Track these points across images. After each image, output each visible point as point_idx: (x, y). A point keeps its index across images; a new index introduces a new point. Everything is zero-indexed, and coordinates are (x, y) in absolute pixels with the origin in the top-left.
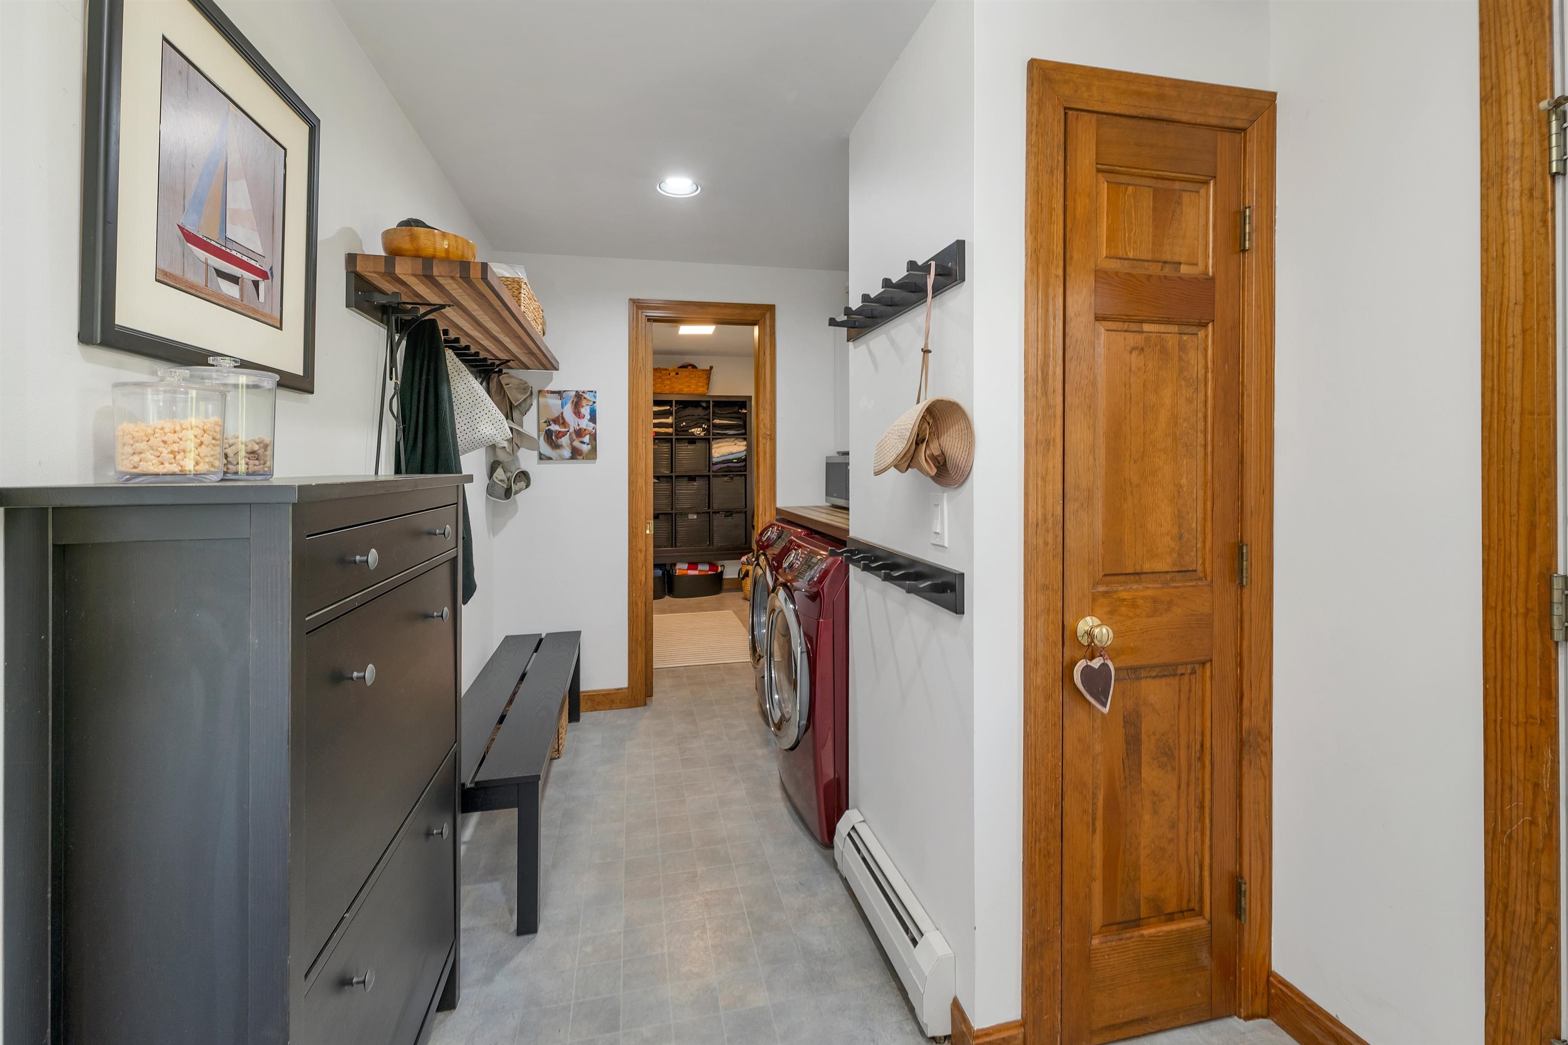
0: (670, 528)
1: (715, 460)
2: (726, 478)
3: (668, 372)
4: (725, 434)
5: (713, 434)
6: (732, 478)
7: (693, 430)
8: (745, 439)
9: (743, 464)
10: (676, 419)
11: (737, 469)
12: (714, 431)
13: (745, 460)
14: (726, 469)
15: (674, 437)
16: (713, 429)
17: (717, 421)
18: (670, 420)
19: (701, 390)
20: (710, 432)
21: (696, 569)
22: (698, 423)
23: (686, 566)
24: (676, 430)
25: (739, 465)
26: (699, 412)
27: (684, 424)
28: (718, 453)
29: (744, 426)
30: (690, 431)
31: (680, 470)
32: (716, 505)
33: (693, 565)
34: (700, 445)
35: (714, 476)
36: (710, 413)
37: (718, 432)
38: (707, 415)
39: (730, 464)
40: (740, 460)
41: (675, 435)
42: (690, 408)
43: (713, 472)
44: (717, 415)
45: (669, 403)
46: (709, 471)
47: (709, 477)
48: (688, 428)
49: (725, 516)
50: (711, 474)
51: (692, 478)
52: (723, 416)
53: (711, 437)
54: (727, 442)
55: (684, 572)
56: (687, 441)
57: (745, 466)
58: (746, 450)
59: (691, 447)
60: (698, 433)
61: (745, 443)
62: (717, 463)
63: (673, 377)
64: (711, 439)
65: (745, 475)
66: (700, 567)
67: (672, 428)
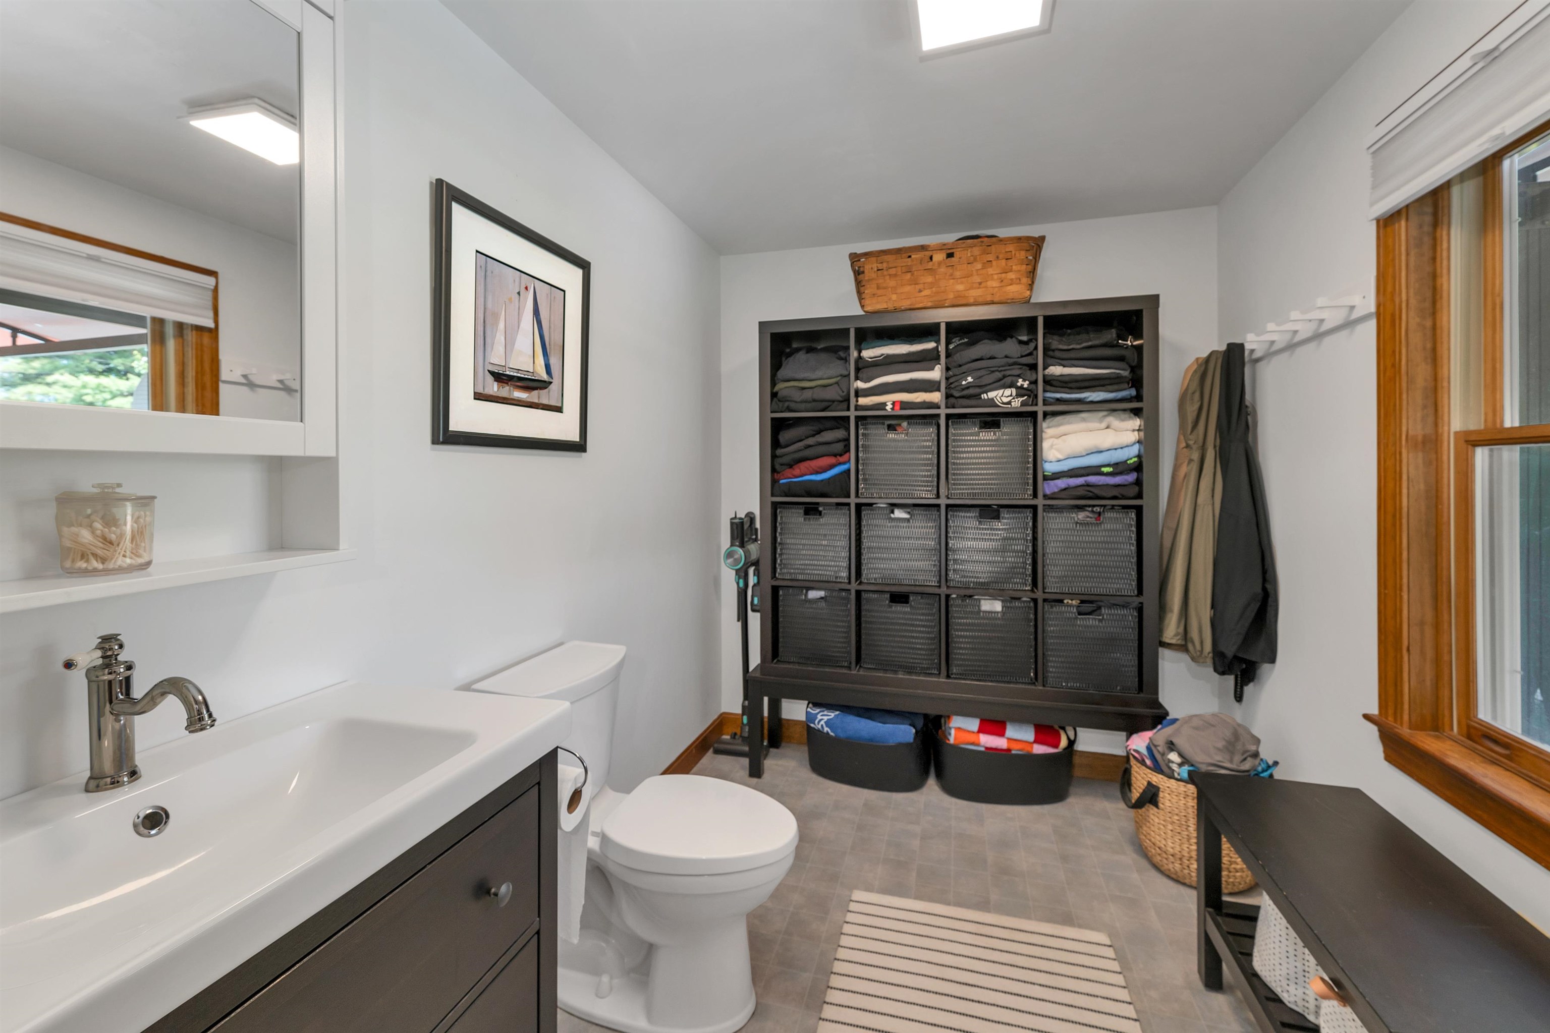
0: (936, 629)
1: (1050, 468)
2: (1081, 516)
3: (928, 254)
4: (1079, 401)
5: (1046, 402)
6: (1099, 514)
7: (992, 395)
8: (1137, 412)
9: (1131, 477)
10: (948, 369)
11: (1115, 492)
12: (1048, 395)
13: (1138, 468)
14: (1081, 492)
15: (943, 412)
16: (1045, 391)
17: (1056, 370)
18: (936, 374)
19: (1016, 290)
20: (1036, 396)
21: (1001, 733)
22: (1004, 377)
23: (973, 724)
24: (948, 396)
25: (1118, 480)
26: (1010, 348)
27: (970, 379)
28: (1058, 450)
29: (1136, 382)
30: (984, 396)
31: (961, 493)
32: (1053, 582)
33: (994, 726)
34: (1009, 431)
35: (1049, 508)
36: (1036, 348)
37: (1058, 396)
38: (1030, 354)
39: (1092, 479)
40: (1120, 468)
41: (947, 407)
42: (986, 341)
43: (1046, 497)
44: (1057, 354)
45: (928, 331)
46: (1035, 495)
47: (1034, 508)
48: (977, 390)
49: (1080, 614)
50: (1040, 502)
51: (989, 512)
52: (1072, 355)
53: (1040, 409)
54: (1084, 420)
55: (972, 738)
56: (977, 421)
57: (1139, 483)
58: (1139, 442)
59: (988, 435)
60: (1005, 400)
61: (1137, 422)
62: (1057, 476)
63: (940, 263)
64: (1040, 416)
65: (1139, 510)
66: (1012, 732)
67: (939, 391)
